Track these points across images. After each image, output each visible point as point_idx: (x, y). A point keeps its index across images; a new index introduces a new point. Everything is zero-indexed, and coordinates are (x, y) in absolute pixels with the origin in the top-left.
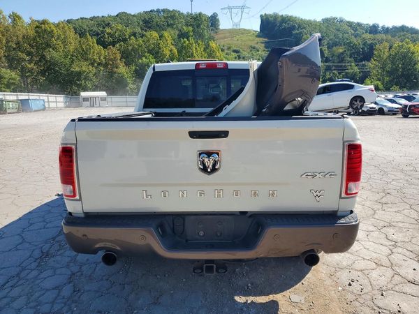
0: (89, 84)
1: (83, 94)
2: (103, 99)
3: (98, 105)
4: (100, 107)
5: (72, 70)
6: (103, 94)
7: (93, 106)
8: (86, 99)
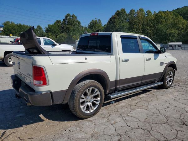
0: (174, 39)
1: (170, 43)
2: (179, 46)
3: (176, 49)
4: (177, 50)
5: (167, 32)
6: (181, 43)
7: (174, 49)
8: (170, 46)
